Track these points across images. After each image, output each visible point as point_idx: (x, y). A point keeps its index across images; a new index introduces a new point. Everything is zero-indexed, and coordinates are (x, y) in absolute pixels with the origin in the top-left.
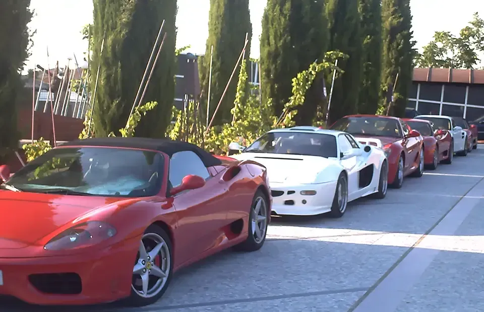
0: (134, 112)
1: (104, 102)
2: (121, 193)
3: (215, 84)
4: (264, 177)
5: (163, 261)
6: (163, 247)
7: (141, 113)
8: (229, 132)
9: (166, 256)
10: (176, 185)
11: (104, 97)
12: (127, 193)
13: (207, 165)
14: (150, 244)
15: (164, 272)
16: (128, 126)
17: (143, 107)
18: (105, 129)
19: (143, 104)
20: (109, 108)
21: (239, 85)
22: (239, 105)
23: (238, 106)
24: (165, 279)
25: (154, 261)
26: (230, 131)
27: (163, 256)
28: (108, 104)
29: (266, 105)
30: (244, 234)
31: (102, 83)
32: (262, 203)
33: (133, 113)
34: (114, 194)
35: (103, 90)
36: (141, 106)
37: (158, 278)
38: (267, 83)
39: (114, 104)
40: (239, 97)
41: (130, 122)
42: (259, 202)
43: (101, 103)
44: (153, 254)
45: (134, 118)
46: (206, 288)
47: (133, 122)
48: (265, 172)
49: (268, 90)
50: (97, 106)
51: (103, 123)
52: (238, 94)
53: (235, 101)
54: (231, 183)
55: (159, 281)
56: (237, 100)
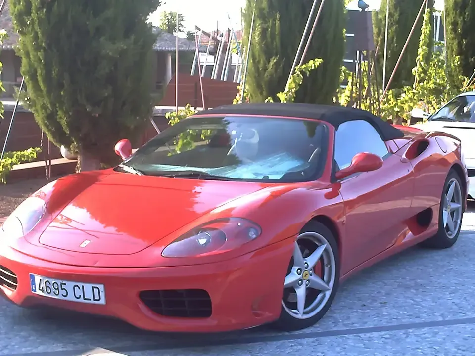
0: (294, 72)
1: (259, 62)
2: (271, 177)
4: (457, 153)
5: (326, 269)
6: (326, 250)
7: (302, 72)
8: (410, 96)
9: (329, 263)
10: (343, 166)
11: (259, 56)
13: (385, 139)
14: (308, 247)
15: (328, 282)
16: (287, 90)
17: (304, 66)
18: (261, 94)
19: (306, 62)
20: (265, 69)
21: (421, 39)
22: (422, 63)
23: (420, 65)
24: (328, 294)
25: (314, 268)
26: (412, 94)
27: (325, 262)
28: (265, 64)
29: (452, 65)
30: (434, 227)
31: (257, 39)
32: (456, 185)
33: (293, 74)
34: (261, 178)
35: (258, 47)
36: (302, 65)
37: (319, 292)
38: (453, 38)
39: (271, 63)
40: (422, 53)
41: (291, 84)
42: (452, 186)
43: (256, 62)
44: (312, 260)
45: (294, 81)
47: (293, 85)
48: (459, 147)
49: (455, 47)
50: (250, 65)
51: (259, 86)
52: (420, 51)
53: (417, 58)
55: (320, 296)
56: (420, 57)
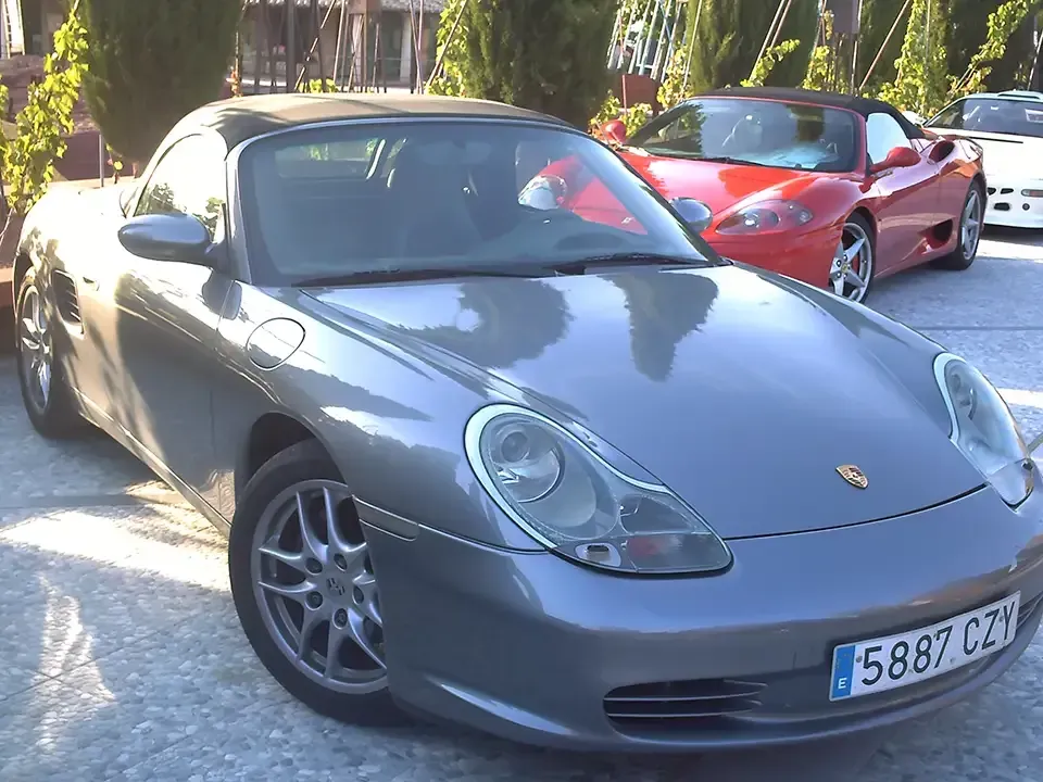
0: (764, 55)
1: (708, 39)
2: (803, 166)
3: (867, 18)
4: (978, 161)
5: (862, 265)
6: (864, 245)
7: (775, 56)
8: (890, 96)
9: (866, 258)
11: (709, 31)
12: (813, 167)
13: (909, 138)
14: (849, 240)
15: (863, 279)
16: (754, 75)
17: (778, 47)
18: (709, 81)
19: (779, 43)
20: (716, 48)
21: (910, 21)
22: (909, 54)
23: (907, 56)
24: (863, 290)
25: (851, 262)
26: (892, 94)
27: (862, 258)
28: (716, 42)
29: (935, 58)
30: (951, 244)
31: (708, 8)
32: (976, 200)
33: (762, 57)
34: (794, 166)
35: (709, 19)
36: (775, 46)
37: (855, 287)
38: (940, 21)
39: (725, 42)
40: (910, 40)
41: (758, 70)
42: (973, 198)
43: (703, 40)
44: (851, 253)
45: (764, 66)
46: (912, 310)
47: (762, 71)
49: (941, 34)
50: (698, 45)
51: (707, 72)
52: (907, 37)
53: (903, 47)
54: (943, 164)
55: (854, 292)
56: (907, 45)
